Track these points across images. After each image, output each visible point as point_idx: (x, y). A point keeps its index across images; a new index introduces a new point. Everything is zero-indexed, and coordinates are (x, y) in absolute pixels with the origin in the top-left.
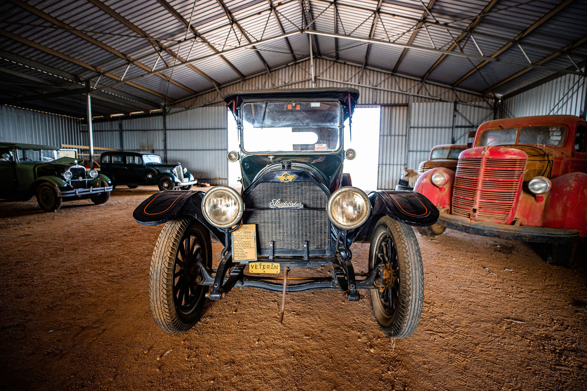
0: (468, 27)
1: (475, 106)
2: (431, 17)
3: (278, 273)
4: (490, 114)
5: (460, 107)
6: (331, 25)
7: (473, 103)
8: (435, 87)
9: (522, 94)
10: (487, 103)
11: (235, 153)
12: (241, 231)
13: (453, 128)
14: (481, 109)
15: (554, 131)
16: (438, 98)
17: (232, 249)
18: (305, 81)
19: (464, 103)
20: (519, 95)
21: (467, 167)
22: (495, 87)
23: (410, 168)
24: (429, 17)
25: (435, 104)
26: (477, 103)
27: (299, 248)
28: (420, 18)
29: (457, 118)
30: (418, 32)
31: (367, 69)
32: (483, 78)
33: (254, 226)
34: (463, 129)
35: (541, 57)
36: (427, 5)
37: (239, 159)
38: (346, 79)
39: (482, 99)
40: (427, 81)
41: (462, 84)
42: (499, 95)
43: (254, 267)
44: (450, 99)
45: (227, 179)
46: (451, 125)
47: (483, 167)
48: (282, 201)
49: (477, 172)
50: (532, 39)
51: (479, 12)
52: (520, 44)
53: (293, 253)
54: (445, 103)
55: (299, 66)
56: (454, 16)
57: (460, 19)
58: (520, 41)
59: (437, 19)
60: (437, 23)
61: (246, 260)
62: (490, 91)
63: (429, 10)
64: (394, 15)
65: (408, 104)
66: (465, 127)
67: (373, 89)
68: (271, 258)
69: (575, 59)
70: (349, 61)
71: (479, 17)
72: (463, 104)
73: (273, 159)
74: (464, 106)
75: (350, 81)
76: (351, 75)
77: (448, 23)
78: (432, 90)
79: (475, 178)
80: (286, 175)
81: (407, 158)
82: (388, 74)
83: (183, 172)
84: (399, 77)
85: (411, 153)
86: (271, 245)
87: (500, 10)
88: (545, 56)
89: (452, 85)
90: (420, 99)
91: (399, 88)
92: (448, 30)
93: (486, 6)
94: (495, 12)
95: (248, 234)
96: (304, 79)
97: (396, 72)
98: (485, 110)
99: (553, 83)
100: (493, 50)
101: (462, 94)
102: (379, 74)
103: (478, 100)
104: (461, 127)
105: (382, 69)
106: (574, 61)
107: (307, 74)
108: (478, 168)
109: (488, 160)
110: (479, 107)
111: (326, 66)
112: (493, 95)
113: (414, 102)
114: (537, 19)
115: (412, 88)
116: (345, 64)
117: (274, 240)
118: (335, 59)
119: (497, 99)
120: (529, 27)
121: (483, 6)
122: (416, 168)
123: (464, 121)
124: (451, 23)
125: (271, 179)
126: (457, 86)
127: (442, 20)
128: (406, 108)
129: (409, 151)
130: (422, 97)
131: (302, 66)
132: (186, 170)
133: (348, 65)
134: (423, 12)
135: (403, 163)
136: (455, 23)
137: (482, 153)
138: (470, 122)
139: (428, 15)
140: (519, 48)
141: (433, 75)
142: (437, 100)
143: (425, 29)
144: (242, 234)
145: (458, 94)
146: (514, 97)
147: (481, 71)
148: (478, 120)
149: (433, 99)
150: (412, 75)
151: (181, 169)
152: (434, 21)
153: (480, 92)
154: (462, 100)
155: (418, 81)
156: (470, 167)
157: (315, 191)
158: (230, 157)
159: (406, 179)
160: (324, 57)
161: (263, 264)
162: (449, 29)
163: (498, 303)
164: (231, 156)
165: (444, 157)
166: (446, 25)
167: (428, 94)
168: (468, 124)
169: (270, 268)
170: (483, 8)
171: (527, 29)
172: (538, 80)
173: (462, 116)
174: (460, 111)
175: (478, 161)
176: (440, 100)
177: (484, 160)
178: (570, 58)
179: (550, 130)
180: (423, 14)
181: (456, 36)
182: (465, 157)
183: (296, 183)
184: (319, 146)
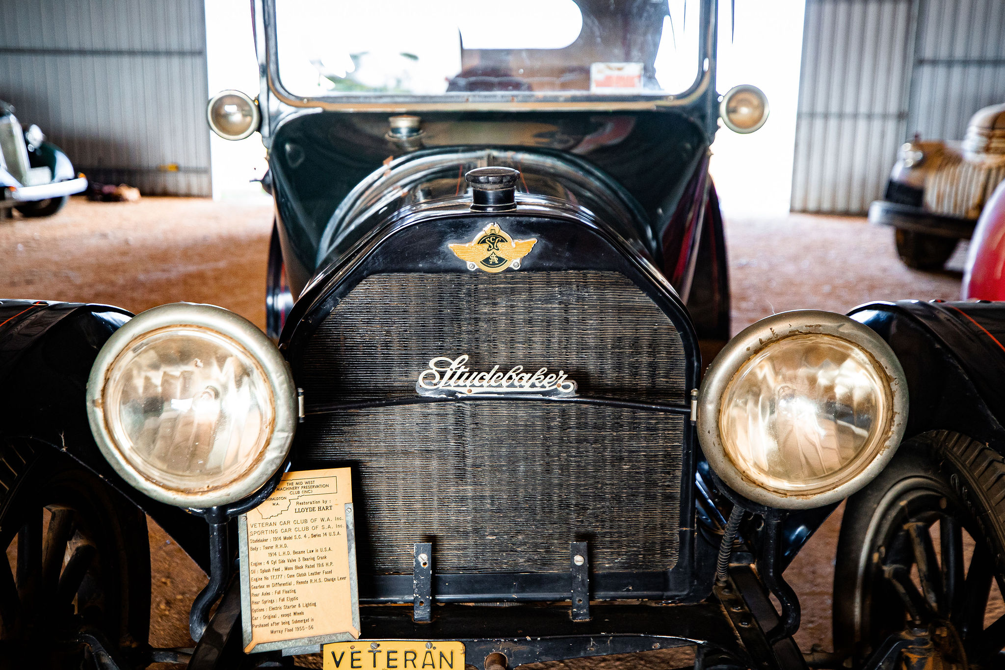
11: (242, 103)
12: (283, 504)
17: (244, 588)
23: (930, 135)
27: (548, 566)
33: (345, 474)
37: (259, 129)
43: (347, 660)
45: (206, 171)
48: (477, 366)
53: (522, 589)
61: (310, 639)
68: (421, 613)
73: (413, 130)
80: (493, 240)
81: (909, 89)
83: (27, 143)
85: (926, 71)
86: (423, 558)
95: (318, 514)
117: (436, 529)
122: (960, 135)
125: (424, 256)
129: (920, 62)
132: (36, 135)
135: (893, 108)
144: (291, 515)
151: (17, 129)
157: (630, 310)
158: (219, 117)
159: (914, 178)
161: (386, 645)
164: (226, 116)
169: (419, 662)
183: (537, 276)
184: (609, 73)
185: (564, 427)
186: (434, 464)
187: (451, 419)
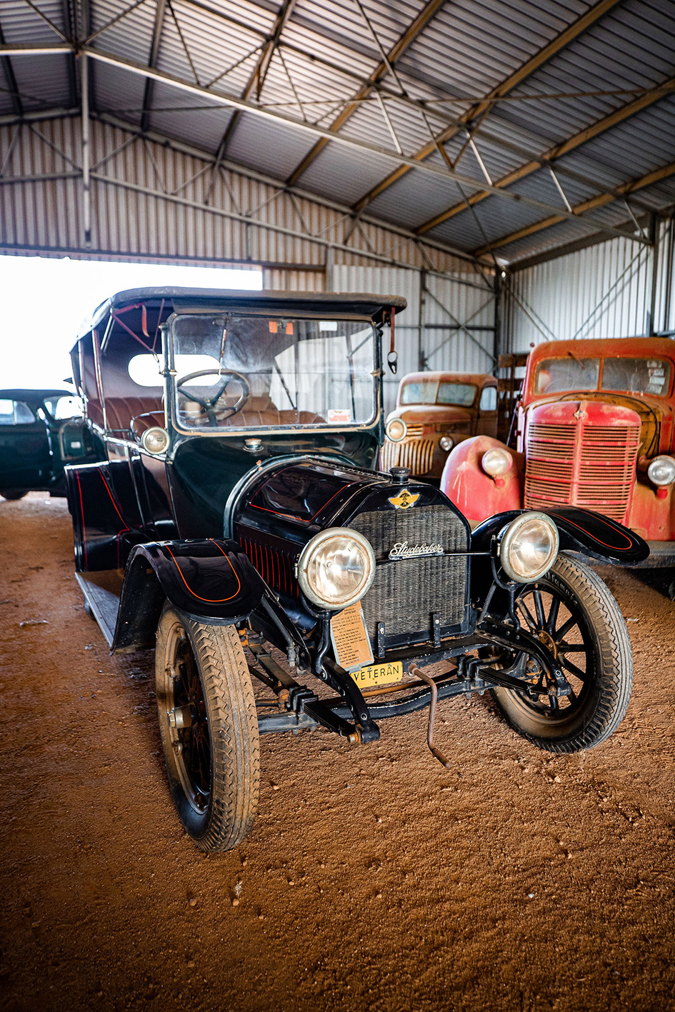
0: (461, 117)
1: (460, 282)
2: (393, 80)
3: (400, 680)
4: (489, 302)
5: (431, 282)
6: (143, 40)
7: (456, 275)
8: (380, 231)
9: (545, 265)
10: (483, 276)
13: (419, 328)
14: (471, 289)
15: (653, 369)
16: (388, 259)
18: (53, 180)
19: (440, 274)
20: (540, 266)
21: (550, 440)
22: (499, 245)
24: (387, 78)
25: (382, 272)
26: (464, 277)
27: (419, 627)
28: (366, 76)
29: (426, 308)
30: (360, 106)
31: (225, 168)
32: (479, 224)
34: (440, 331)
35: (583, 197)
36: (386, 51)
38: (170, 189)
39: (471, 268)
40: (364, 217)
41: (435, 232)
42: (503, 262)
44: (412, 261)
46: (417, 323)
47: (580, 441)
49: (569, 450)
50: (573, 162)
51: (488, 90)
52: (554, 169)
54: (402, 271)
55: (31, 130)
56: (440, 89)
57: (452, 98)
58: (552, 163)
59: (406, 87)
60: (404, 95)
61: (359, 665)
62: (488, 252)
63: (392, 65)
64: (313, 57)
65: (325, 266)
66: (443, 327)
67: (241, 221)
68: (381, 653)
69: (634, 210)
70: (177, 139)
71: (487, 102)
72: (437, 277)
73: (259, 446)
74: (440, 281)
75: (181, 194)
76: (185, 180)
77: (428, 101)
78: (374, 238)
79: (566, 461)
80: (405, 496)
82: (276, 188)
84: (302, 198)
86: (382, 630)
87: (528, 97)
88: (589, 197)
89: (415, 230)
90: (348, 256)
91: (302, 223)
92: (424, 115)
93: (501, 83)
94: (519, 99)
95: (352, 615)
96: (48, 173)
97: (294, 185)
98: (478, 291)
99: (598, 250)
100: (502, 171)
101: (434, 252)
102: (254, 184)
103: (465, 268)
104: (436, 327)
105: (260, 173)
106: (634, 214)
107: (58, 159)
108: (570, 442)
109: (587, 429)
110: (468, 284)
111: (115, 146)
112: (492, 261)
113: (336, 262)
114: (583, 126)
115: (331, 228)
116: (166, 145)
118: (137, 129)
119: (499, 270)
120: (570, 139)
121: (496, 80)
123: (441, 313)
124: (432, 101)
125: (381, 504)
126: (424, 235)
127: (415, 92)
128: (319, 276)
130: (353, 253)
131: (42, 130)
133: (175, 150)
134: (375, 64)
136: (440, 103)
137: (577, 415)
138: (452, 317)
139: (388, 74)
140: (551, 177)
141: (380, 204)
142: (384, 262)
143: (379, 104)
144: (344, 616)
145: (427, 250)
146: (530, 269)
147: (474, 209)
148: (466, 313)
149: (377, 260)
150: (329, 198)
152: (399, 91)
153: (469, 252)
154: (435, 267)
155: (344, 214)
156: (555, 441)
160: (106, 117)
161: (374, 667)
162: (425, 112)
163: (655, 674)
165: (427, 401)
166: (422, 103)
167: (365, 247)
168: (448, 322)
169: (386, 673)
170: (494, 85)
171: (565, 142)
172: (572, 240)
173: (437, 302)
174: (433, 292)
175: (569, 429)
176: (393, 264)
177: (580, 429)
178: (628, 209)
179: (648, 365)
180: (375, 69)
181: (439, 131)
182: (543, 421)
183: (419, 508)
184: (335, 414)
185: (426, 569)
186: (380, 591)
187: (386, 571)
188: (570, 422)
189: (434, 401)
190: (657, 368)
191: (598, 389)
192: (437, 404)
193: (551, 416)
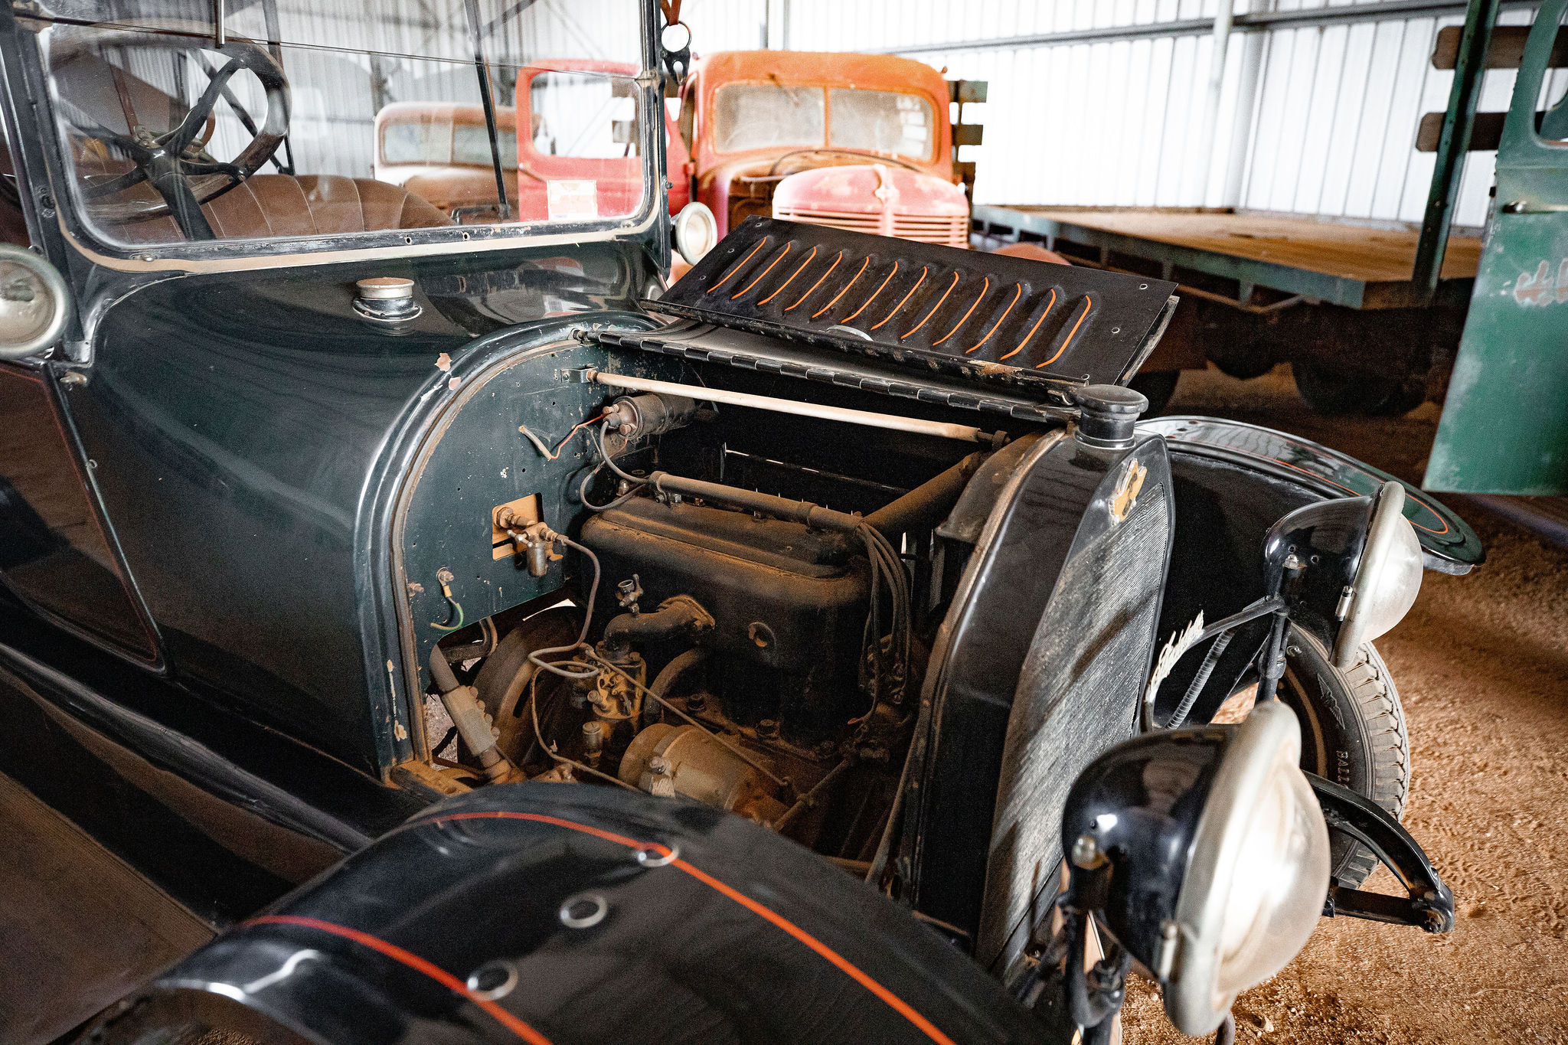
15: (907, 111)
137: (880, 194)
175: (868, 221)
188: (869, 208)
189: (448, 159)
190: (912, 110)
191: (827, 143)
192: (454, 164)
193: (828, 195)
